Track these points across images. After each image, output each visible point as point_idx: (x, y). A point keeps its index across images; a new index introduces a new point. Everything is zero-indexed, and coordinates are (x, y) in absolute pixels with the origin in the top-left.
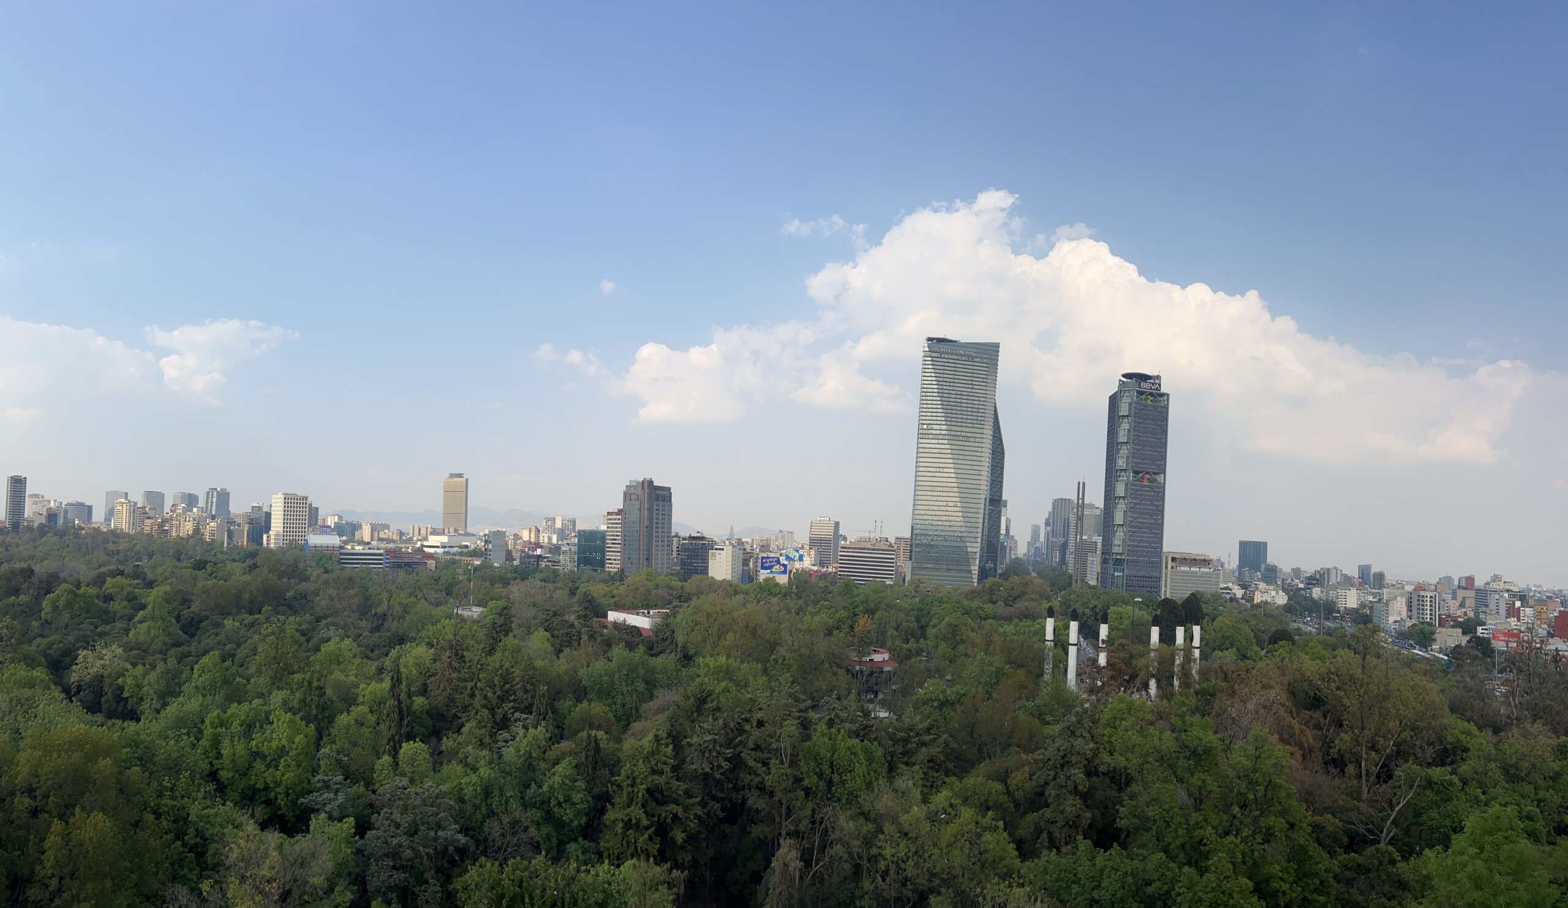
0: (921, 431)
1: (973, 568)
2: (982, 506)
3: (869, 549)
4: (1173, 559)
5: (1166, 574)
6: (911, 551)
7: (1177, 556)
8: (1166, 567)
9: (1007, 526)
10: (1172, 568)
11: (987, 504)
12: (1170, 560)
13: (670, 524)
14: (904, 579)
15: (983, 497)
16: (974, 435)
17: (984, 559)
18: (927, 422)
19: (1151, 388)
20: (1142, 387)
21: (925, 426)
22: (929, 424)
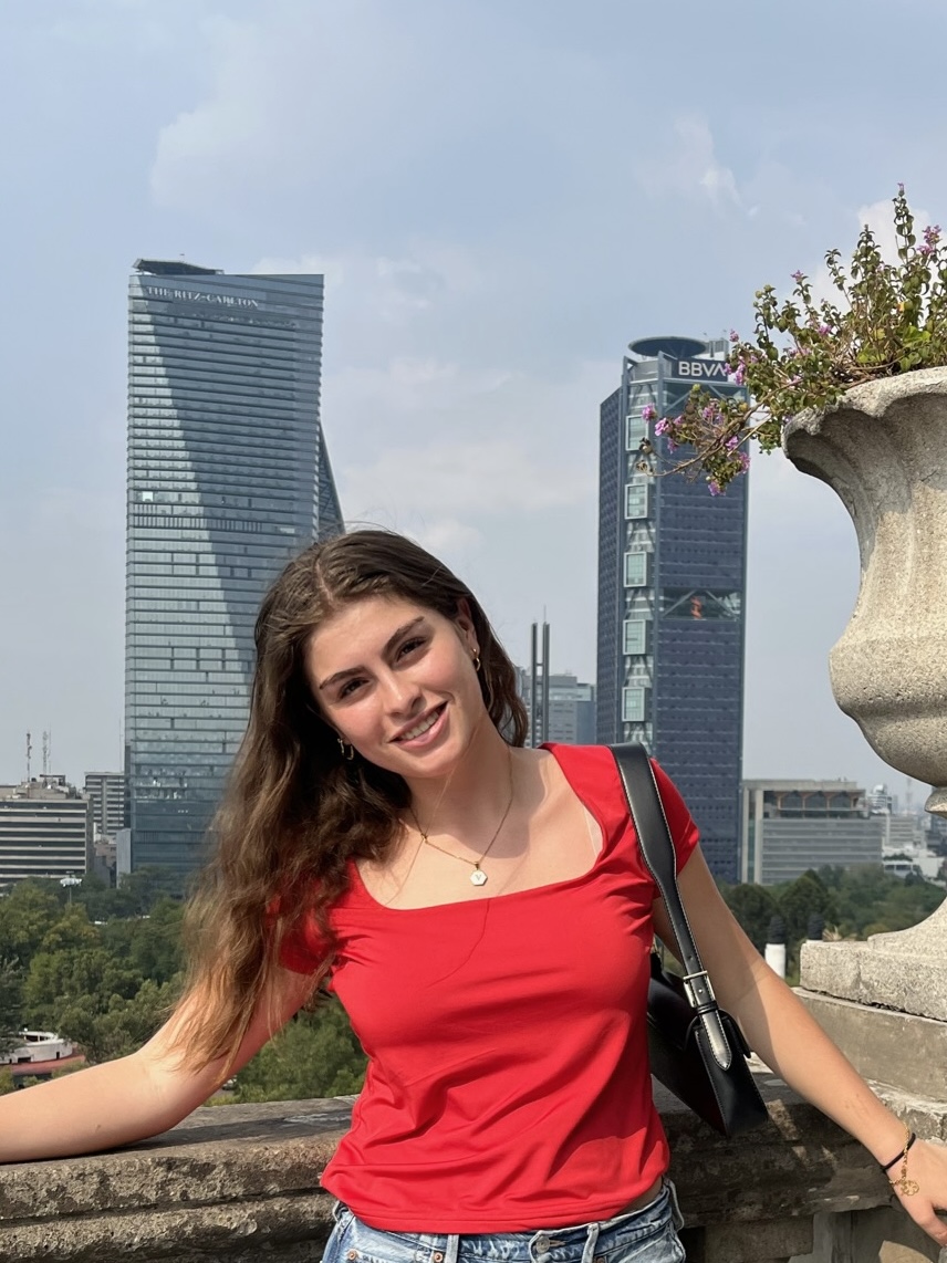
0: (136, 509)
3: (11, 806)
4: (769, 796)
5: (752, 830)
6: (127, 806)
7: (777, 788)
8: (752, 815)
10: (766, 815)
12: (760, 798)
14: (112, 873)
16: (274, 516)
18: (151, 484)
19: (704, 376)
20: (681, 373)
21: (147, 496)
22: (154, 490)
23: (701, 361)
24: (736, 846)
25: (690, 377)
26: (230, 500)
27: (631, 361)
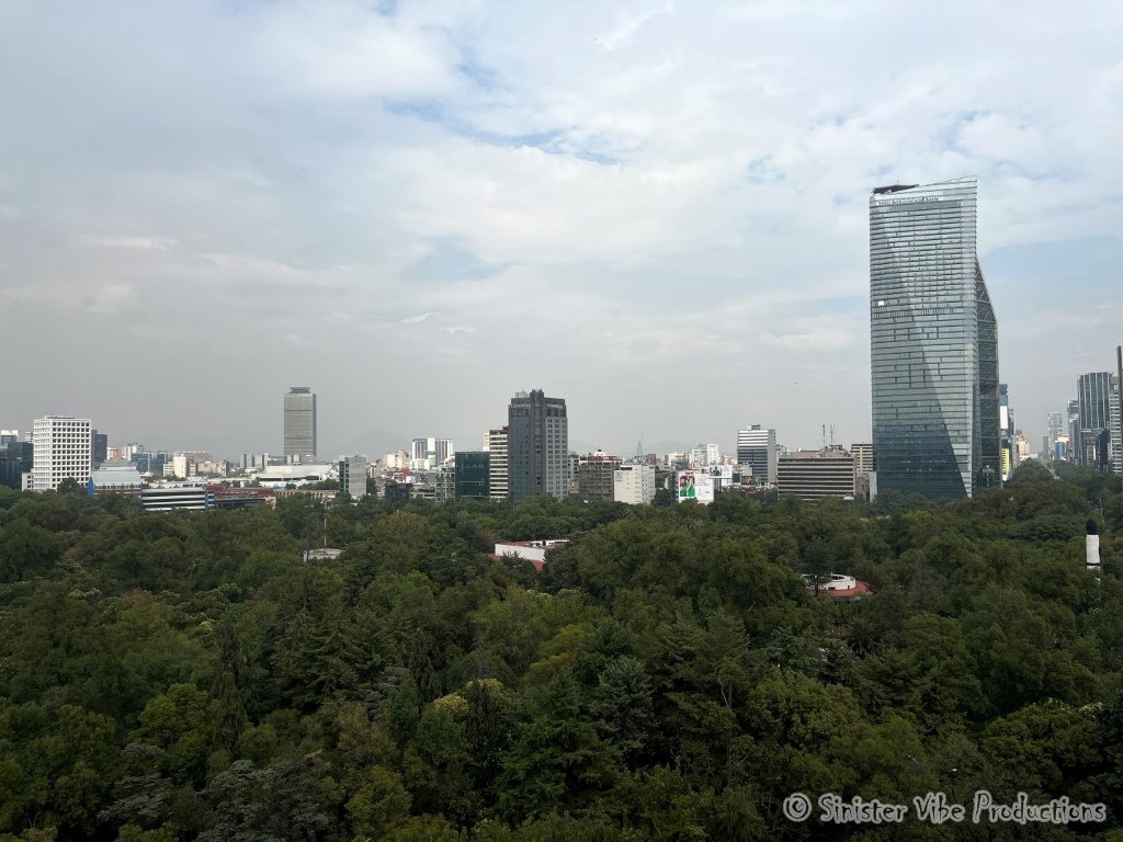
0: (875, 310)
1: (963, 474)
2: (970, 396)
3: (816, 460)
6: (874, 460)
9: (1009, 419)
11: (978, 392)
13: (565, 442)
14: (868, 494)
15: (970, 384)
16: (951, 305)
17: (980, 463)
18: (882, 297)
21: (881, 303)
22: (885, 300)
26: (926, 299)
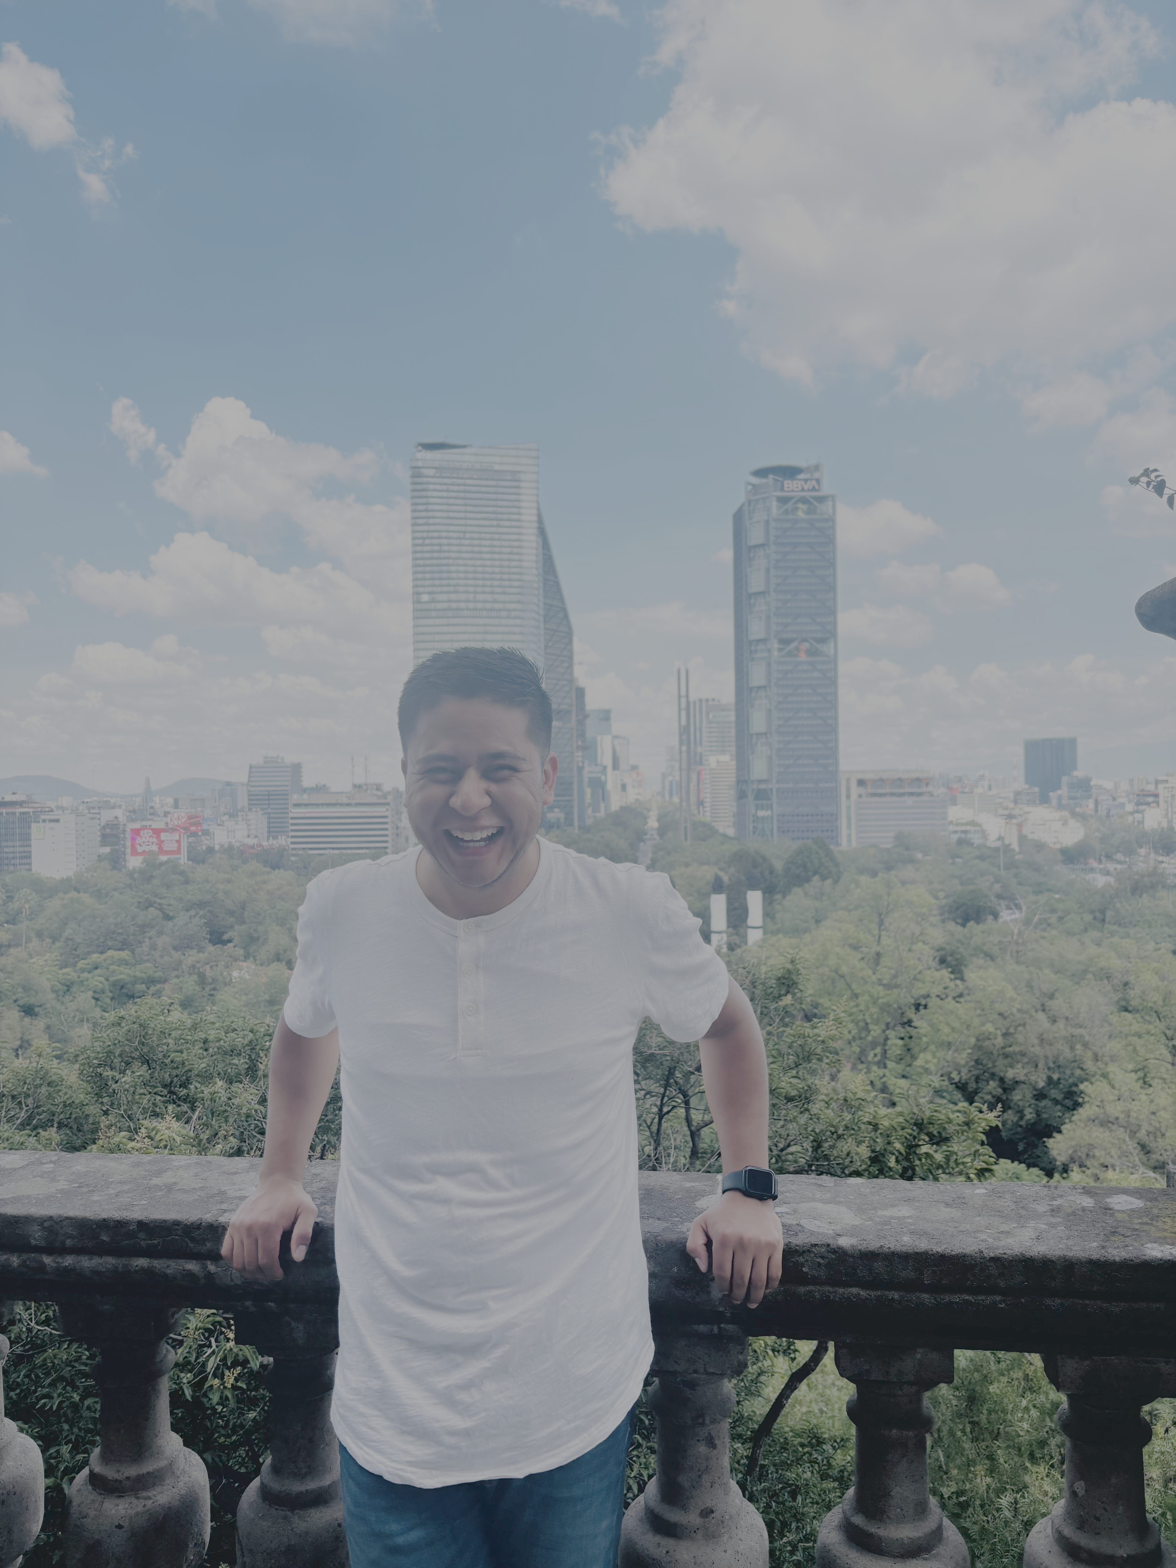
0: (418, 606)
5: (849, 807)
7: (866, 776)
8: (848, 796)
10: (858, 796)
12: (854, 784)
16: (509, 606)
18: (427, 589)
19: (803, 490)
20: (786, 489)
21: (425, 598)
22: (430, 593)
23: (800, 480)
24: (837, 819)
25: (793, 491)
26: (479, 596)
27: (750, 484)
